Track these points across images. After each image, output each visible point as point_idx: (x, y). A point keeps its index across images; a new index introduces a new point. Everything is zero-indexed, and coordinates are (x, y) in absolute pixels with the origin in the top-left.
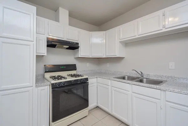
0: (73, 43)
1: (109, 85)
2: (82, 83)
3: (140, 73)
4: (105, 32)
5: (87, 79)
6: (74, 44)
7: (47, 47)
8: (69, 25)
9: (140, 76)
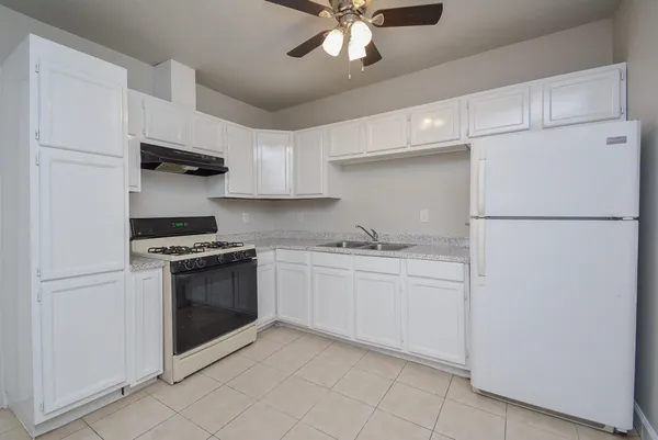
0: (209, 159)
1: (307, 262)
2: (243, 261)
3: (372, 233)
4: (291, 132)
5: (253, 252)
6: (214, 162)
7: (142, 167)
8: (197, 109)
9: (371, 240)
